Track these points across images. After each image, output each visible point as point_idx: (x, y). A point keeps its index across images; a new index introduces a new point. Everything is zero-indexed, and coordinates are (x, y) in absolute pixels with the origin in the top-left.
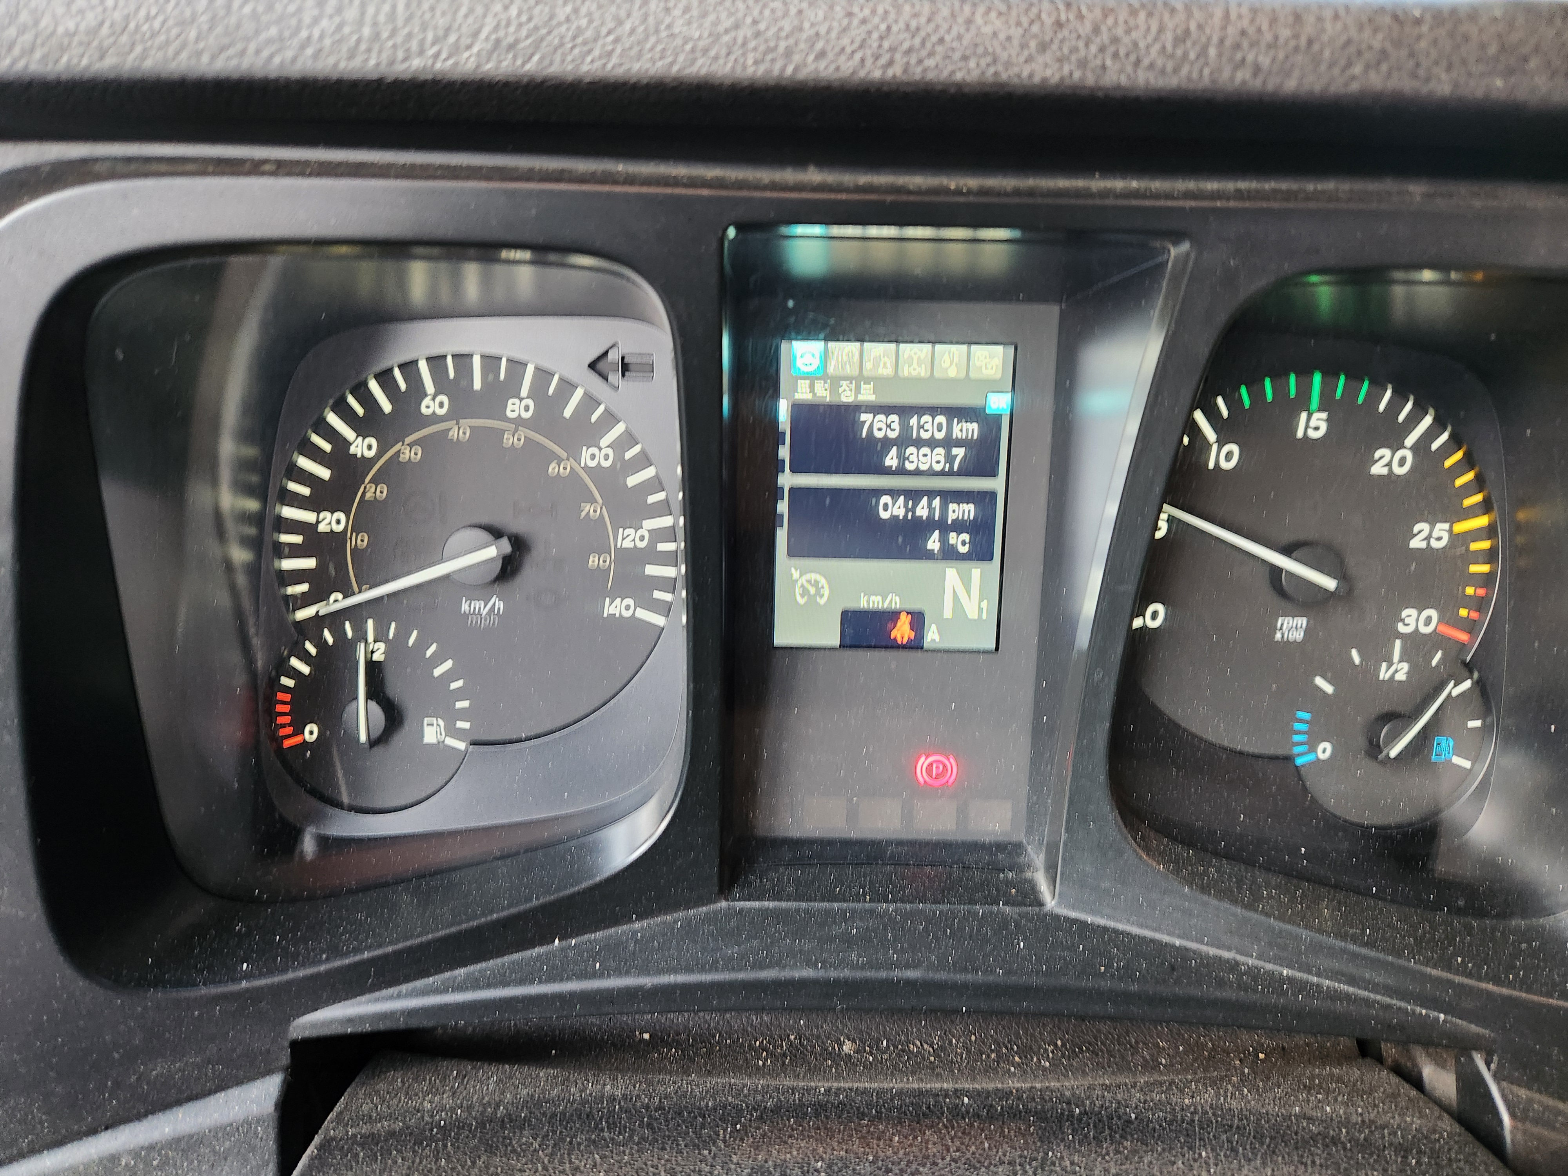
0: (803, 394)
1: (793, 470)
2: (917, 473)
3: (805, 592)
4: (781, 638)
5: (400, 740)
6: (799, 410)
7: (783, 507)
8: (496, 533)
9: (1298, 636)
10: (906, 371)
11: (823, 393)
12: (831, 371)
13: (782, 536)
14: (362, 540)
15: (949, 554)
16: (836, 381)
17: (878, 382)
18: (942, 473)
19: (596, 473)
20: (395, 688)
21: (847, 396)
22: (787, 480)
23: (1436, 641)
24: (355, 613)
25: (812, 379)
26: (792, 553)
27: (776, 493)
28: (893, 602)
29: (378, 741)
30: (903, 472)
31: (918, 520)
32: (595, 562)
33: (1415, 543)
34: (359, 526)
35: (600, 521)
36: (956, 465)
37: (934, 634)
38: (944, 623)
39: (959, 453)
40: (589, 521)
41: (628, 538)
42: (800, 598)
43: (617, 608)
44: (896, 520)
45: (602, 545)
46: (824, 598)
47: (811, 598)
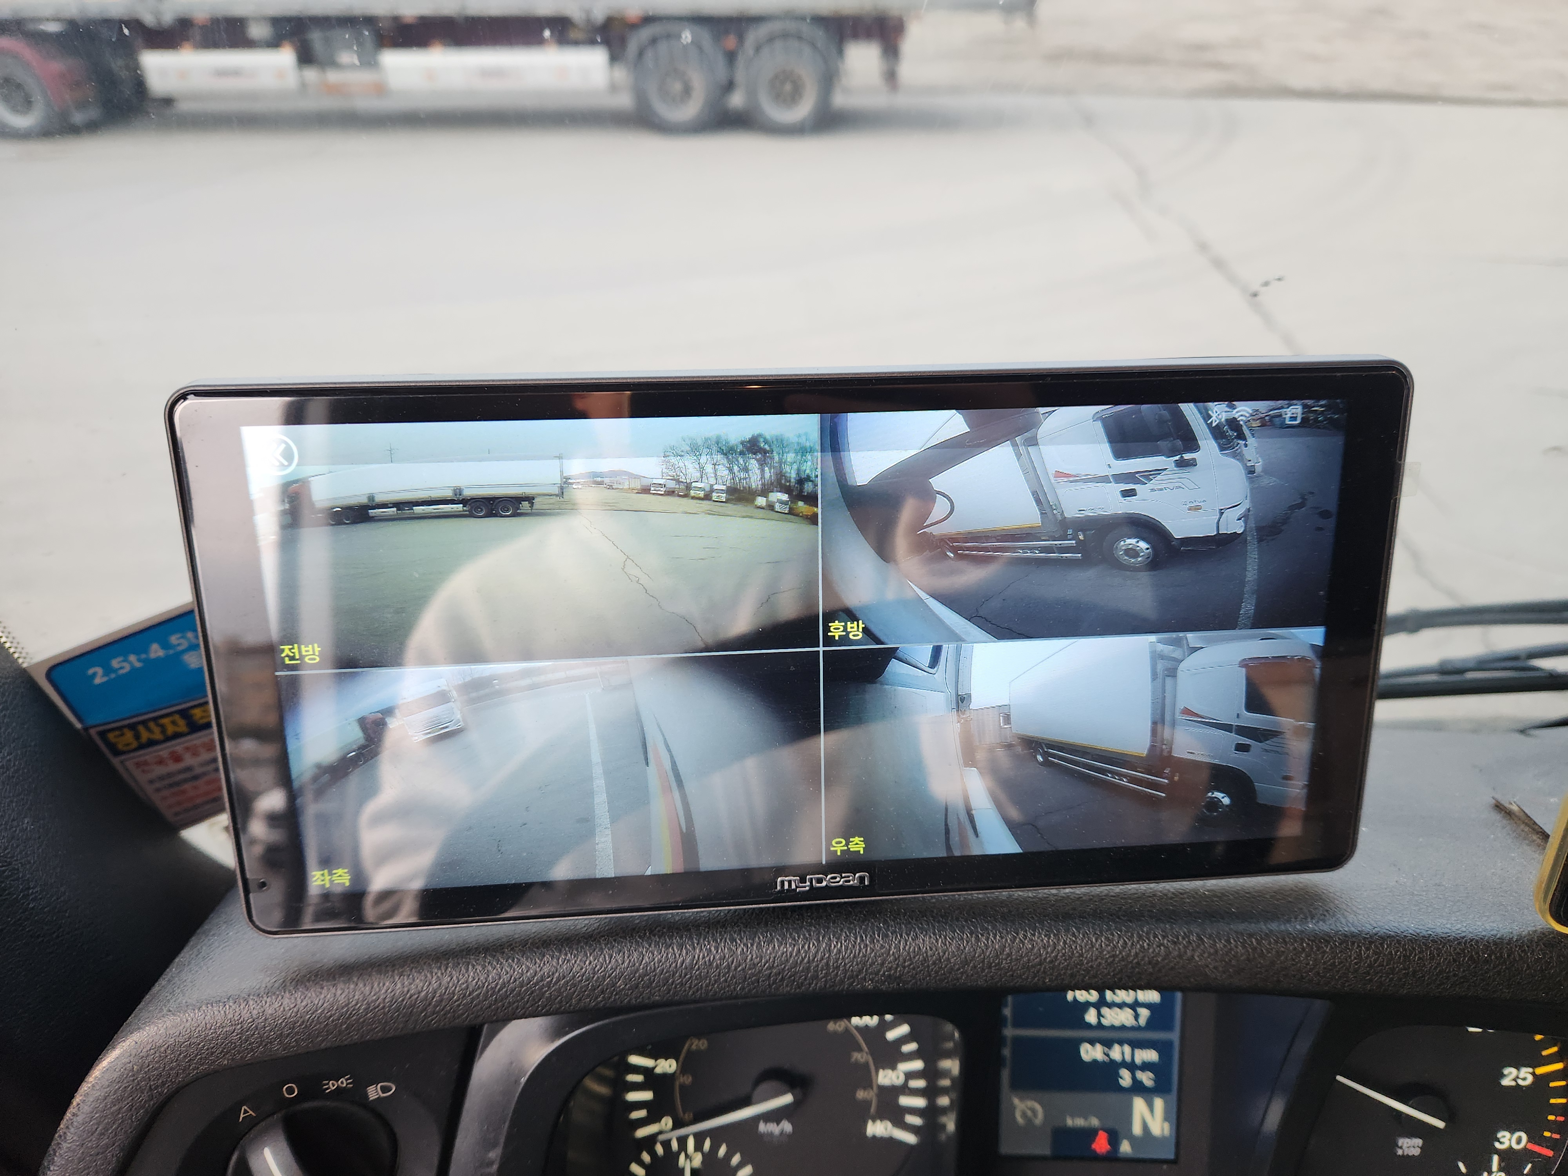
1: (1013, 1024)
2: (1113, 1027)
3: (1024, 1115)
4: (1005, 1149)
7: (1006, 1052)
13: (1005, 1075)
14: (687, 1080)
15: (1138, 1088)
18: (1132, 1028)
19: (864, 1031)
22: (1009, 1032)
23: (1525, 1155)
26: (1016, 1085)
27: (1001, 1041)
28: (1094, 1123)
30: (1100, 1026)
31: (1112, 1062)
32: (861, 1094)
33: (1506, 1082)
34: (683, 1069)
35: (866, 1065)
36: (1142, 1021)
37: (1125, 1147)
38: (1132, 1139)
39: (1144, 1013)
40: (857, 1064)
41: (887, 1077)
42: (1020, 1119)
43: (877, 1129)
44: (1095, 1062)
45: (868, 1082)
46: (1039, 1119)
47: (1029, 1121)
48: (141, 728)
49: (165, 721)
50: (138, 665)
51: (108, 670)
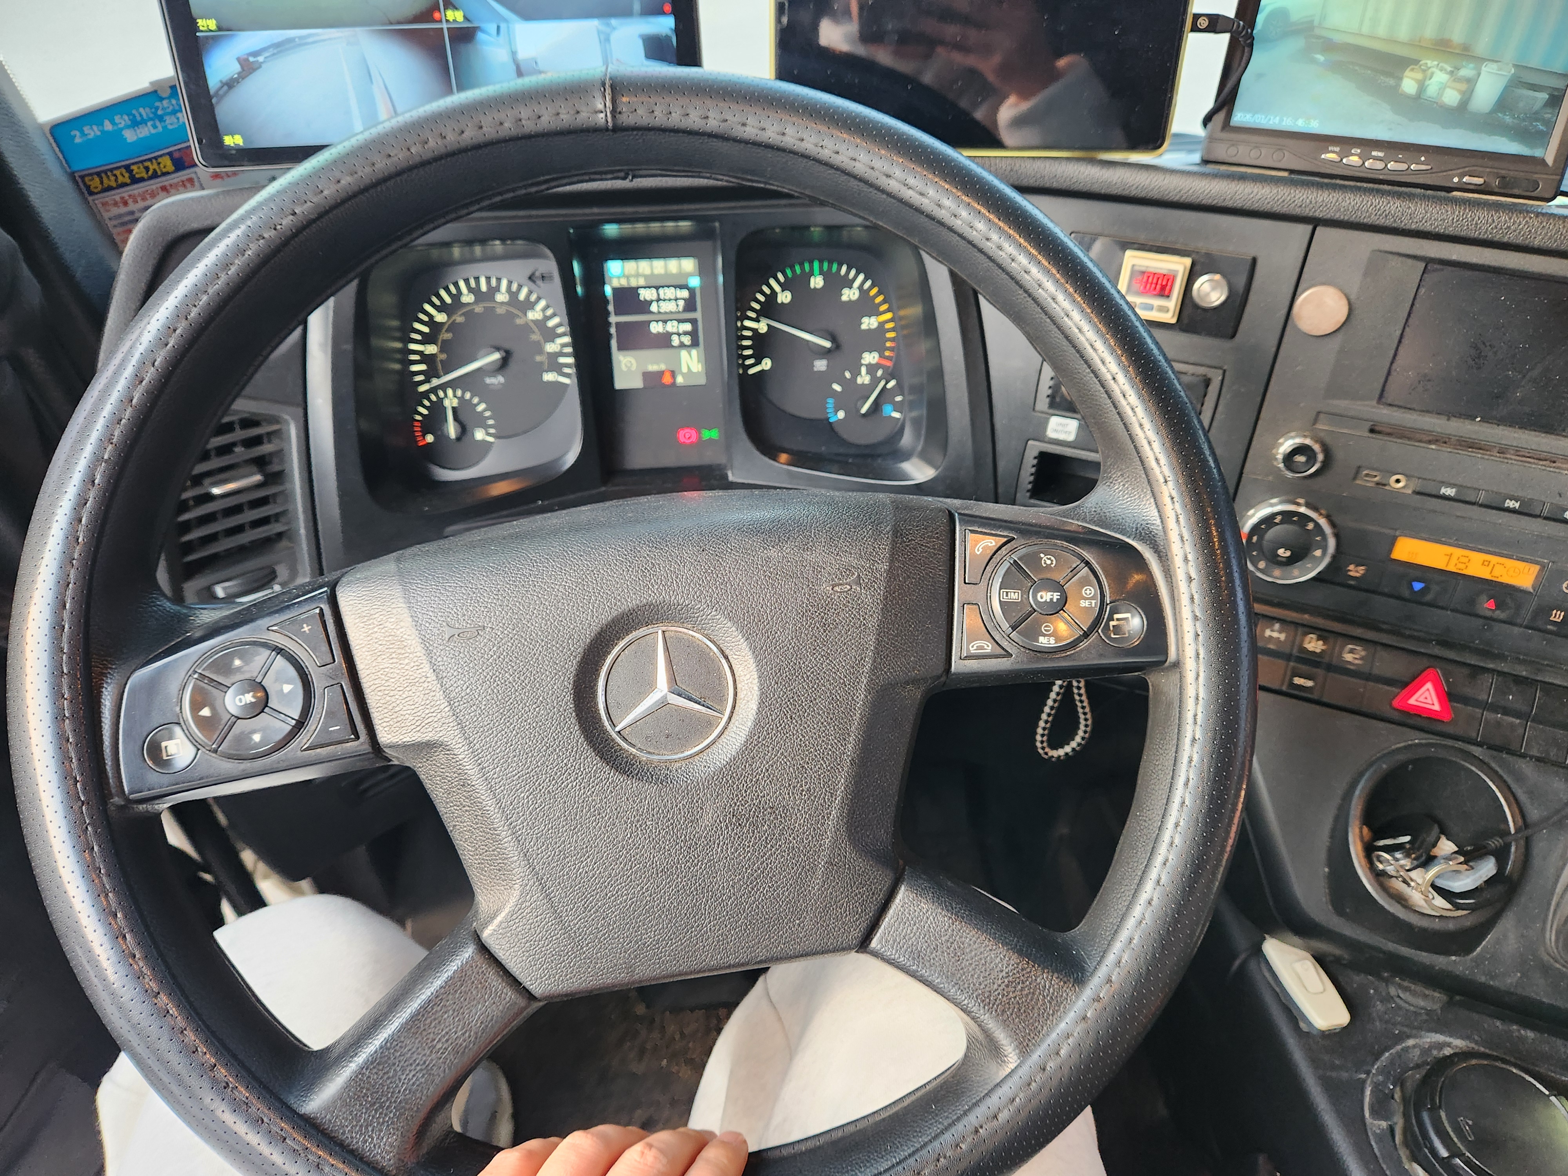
0: (616, 283)
1: (616, 314)
2: (666, 313)
3: (625, 365)
4: (619, 384)
5: (466, 439)
6: (616, 291)
7: (613, 330)
8: (498, 349)
9: (824, 368)
10: (656, 272)
11: (624, 283)
12: (626, 273)
13: (614, 343)
14: (443, 356)
15: (682, 345)
16: (628, 277)
17: (646, 277)
18: (676, 313)
19: (535, 322)
20: (462, 417)
21: (634, 283)
22: (613, 319)
23: (877, 366)
24: (443, 387)
25: (619, 278)
26: (620, 348)
27: (609, 324)
28: (663, 367)
29: (458, 439)
30: (659, 313)
31: (667, 332)
32: (538, 358)
33: (864, 327)
34: (442, 351)
35: (539, 341)
36: (681, 308)
37: (680, 380)
38: (683, 375)
39: (681, 303)
40: (534, 342)
41: (551, 348)
42: (624, 368)
43: (549, 377)
44: (659, 333)
45: (541, 351)
46: (634, 368)
47: (629, 368)
48: (103, 175)
49: (117, 172)
50: (99, 133)
51: (83, 134)
